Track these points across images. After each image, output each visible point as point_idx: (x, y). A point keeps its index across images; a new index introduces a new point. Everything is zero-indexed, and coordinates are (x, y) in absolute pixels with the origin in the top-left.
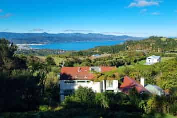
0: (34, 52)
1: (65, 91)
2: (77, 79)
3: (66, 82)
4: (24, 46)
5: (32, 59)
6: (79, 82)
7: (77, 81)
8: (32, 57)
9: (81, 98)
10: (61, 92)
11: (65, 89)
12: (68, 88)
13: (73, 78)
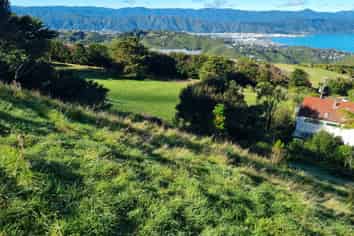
0: (275, 52)
1: (303, 134)
2: (326, 120)
3: (305, 121)
4: (260, 38)
5: (266, 69)
6: (328, 124)
7: (325, 122)
8: (268, 66)
9: (319, 147)
10: (296, 134)
11: (303, 130)
12: (308, 130)
13: (320, 116)
